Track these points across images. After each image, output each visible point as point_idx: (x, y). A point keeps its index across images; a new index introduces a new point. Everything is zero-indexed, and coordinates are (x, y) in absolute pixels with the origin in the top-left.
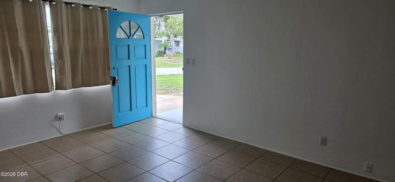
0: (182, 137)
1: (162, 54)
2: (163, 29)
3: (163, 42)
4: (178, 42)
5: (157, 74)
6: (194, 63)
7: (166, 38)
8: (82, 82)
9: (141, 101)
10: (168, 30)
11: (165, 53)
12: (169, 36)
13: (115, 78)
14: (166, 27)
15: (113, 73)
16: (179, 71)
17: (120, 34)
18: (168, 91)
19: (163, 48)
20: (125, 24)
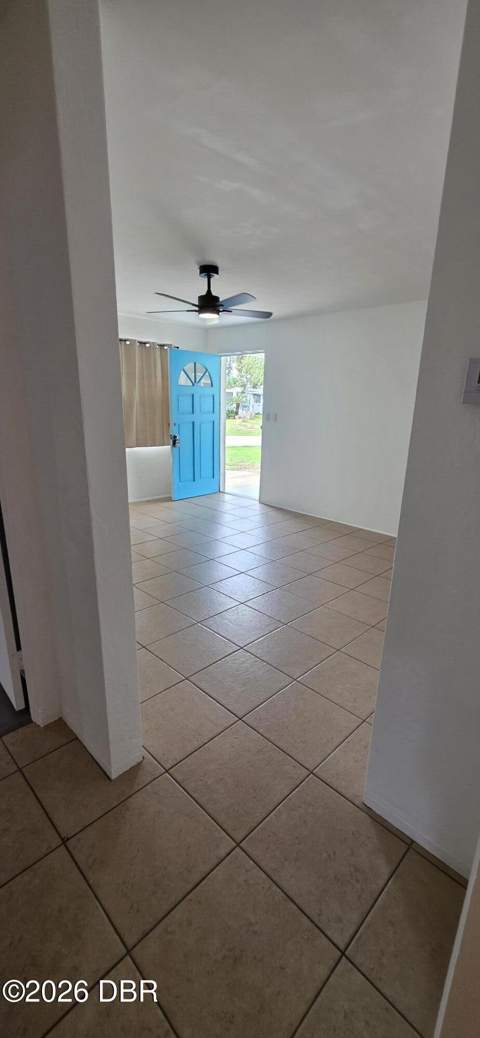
0: (257, 512)
1: (232, 414)
2: (235, 373)
3: (235, 395)
4: (259, 396)
5: (227, 445)
6: (276, 419)
7: (240, 390)
8: (137, 440)
9: (207, 470)
10: (242, 376)
11: (237, 413)
12: (244, 386)
13: (175, 437)
14: (240, 371)
15: (174, 431)
16: (256, 440)
17: (183, 380)
18: (240, 467)
19: (235, 405)
20: (189, 367)
